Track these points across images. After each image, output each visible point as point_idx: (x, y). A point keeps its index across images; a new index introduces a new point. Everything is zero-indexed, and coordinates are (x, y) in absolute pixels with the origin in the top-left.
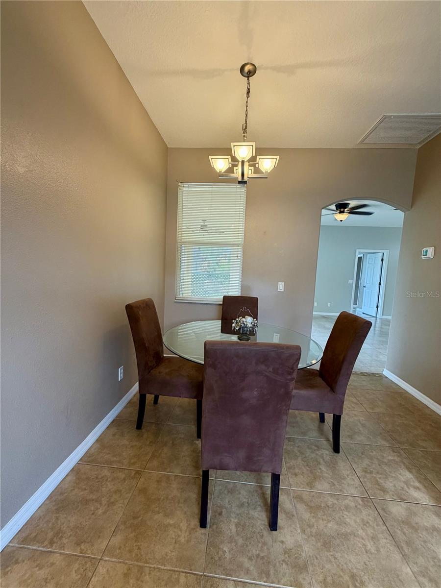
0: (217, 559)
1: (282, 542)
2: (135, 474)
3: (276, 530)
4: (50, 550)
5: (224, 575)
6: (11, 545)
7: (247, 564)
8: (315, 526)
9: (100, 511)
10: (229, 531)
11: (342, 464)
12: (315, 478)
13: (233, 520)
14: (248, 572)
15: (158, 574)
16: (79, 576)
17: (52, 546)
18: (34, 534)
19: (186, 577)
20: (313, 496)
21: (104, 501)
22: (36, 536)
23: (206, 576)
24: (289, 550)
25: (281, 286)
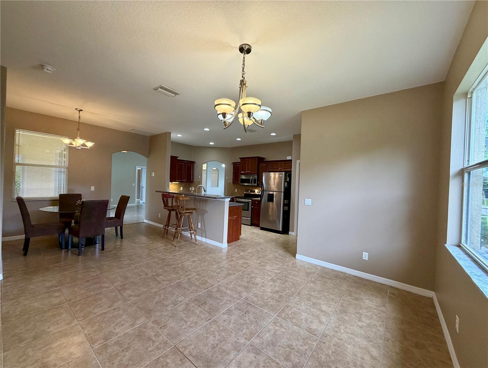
25: (93, 188)
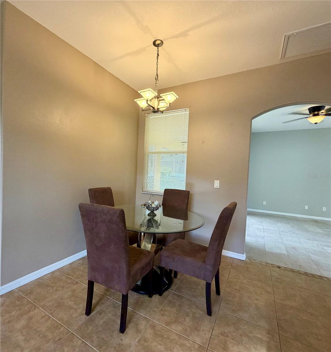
0: (83, 329)
1: (122, 340)
2: (75, 283)
3: (123, 333)
4: (25, 297)
5: (80, 337)
6: (15, 290)
7: (95, 338)
8: (149, 343)
9: (50, 291)
10: (98, 322)
11: (207, 323)
12: (176, 321)
13: (104, 319)
14: (92, 341)
15: (55, 323)
16: (28, 309)
17: (26, 296)
18: (23, 290)
19: (64, 329)
20: (163, 330)
21: (55, 288)
22: (24, 291)
23: (72, 333)
24: (122, 345)
25: (217, 184)
